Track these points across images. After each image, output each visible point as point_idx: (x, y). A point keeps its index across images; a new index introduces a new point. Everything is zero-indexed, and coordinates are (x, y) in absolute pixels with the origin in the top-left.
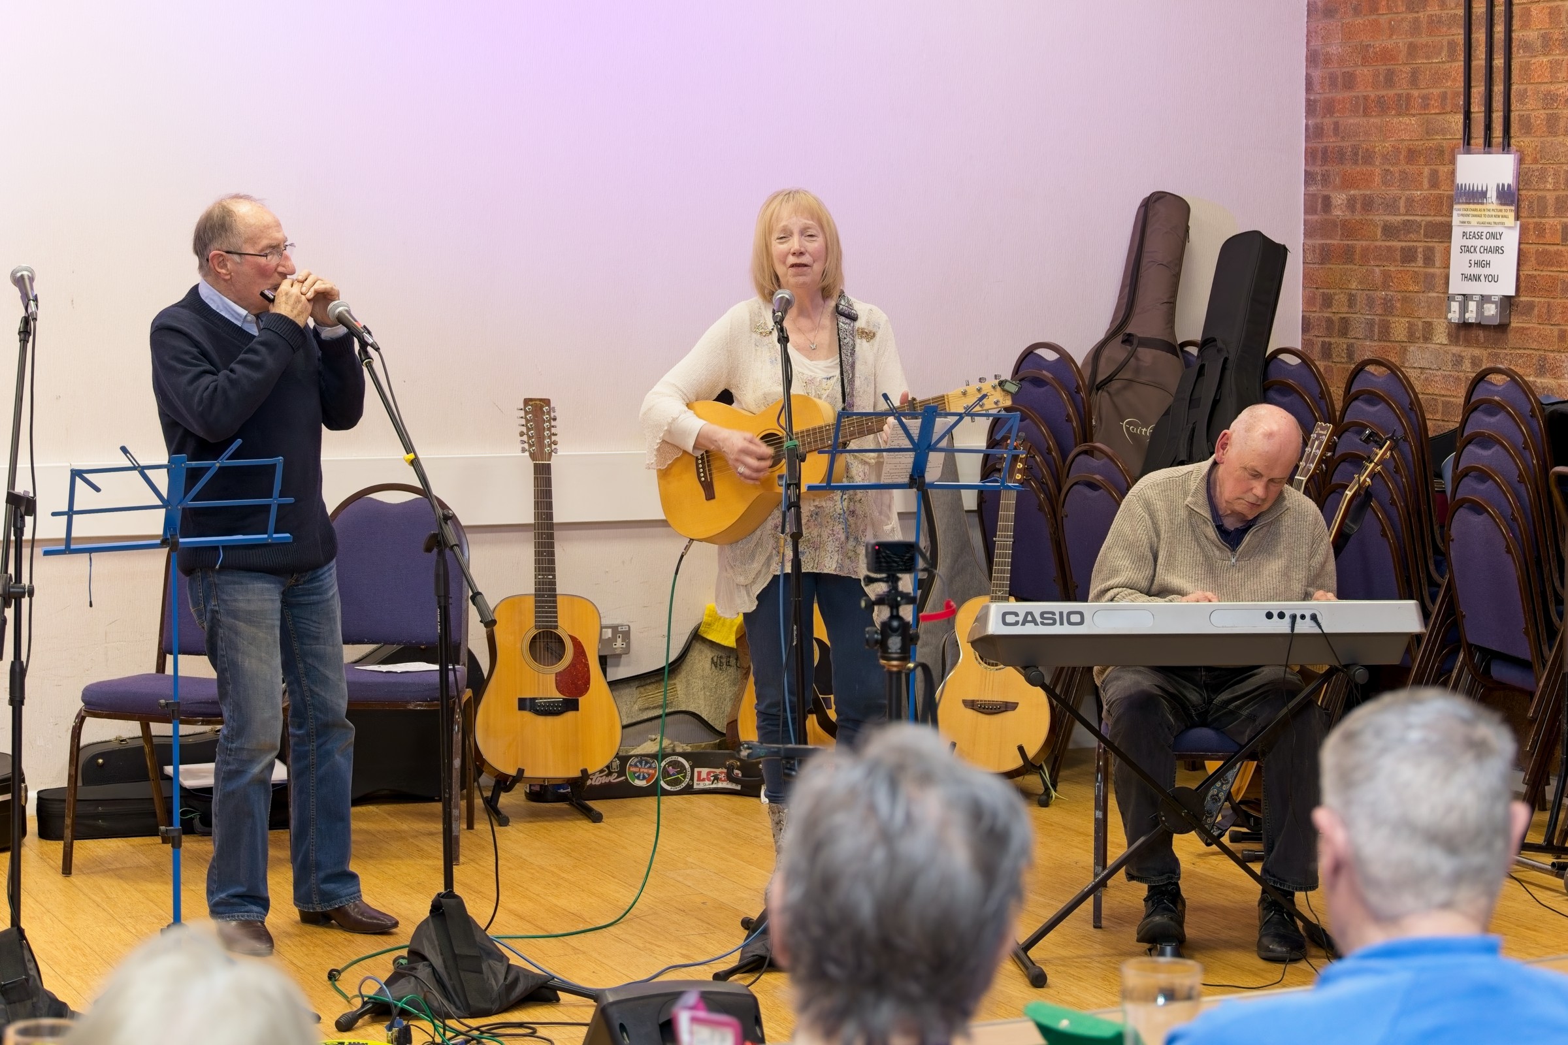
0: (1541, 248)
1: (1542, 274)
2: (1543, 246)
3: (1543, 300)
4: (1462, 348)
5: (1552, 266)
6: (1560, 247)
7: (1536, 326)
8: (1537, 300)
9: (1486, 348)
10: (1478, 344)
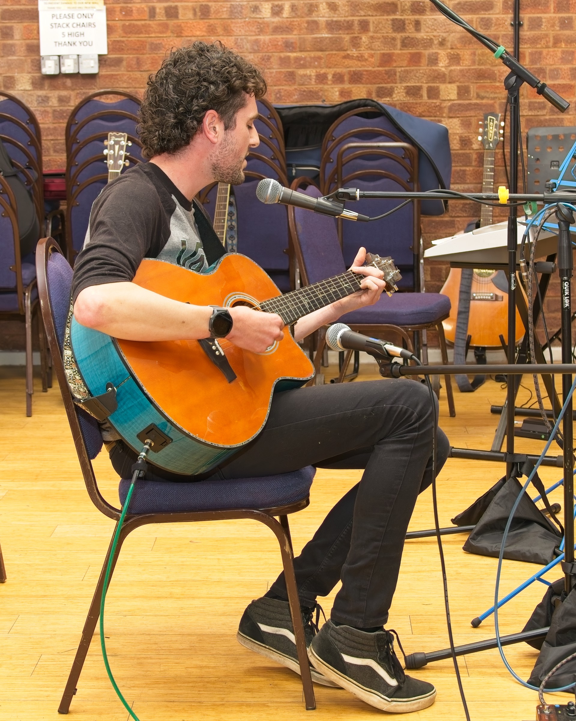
0: (127, 23)
1: (130, 39)
2: (129, 22)
3: (131, 56)
4: (47, 92)
5: (139, 34)
6: (147, 22)
7: (125, 73)
8: (125, 56)
9: (73, 90)
10: (65, 88)
